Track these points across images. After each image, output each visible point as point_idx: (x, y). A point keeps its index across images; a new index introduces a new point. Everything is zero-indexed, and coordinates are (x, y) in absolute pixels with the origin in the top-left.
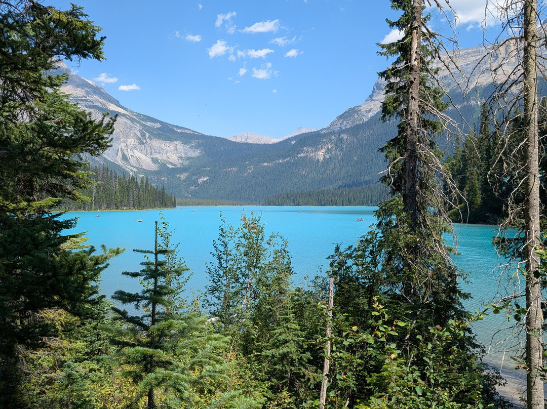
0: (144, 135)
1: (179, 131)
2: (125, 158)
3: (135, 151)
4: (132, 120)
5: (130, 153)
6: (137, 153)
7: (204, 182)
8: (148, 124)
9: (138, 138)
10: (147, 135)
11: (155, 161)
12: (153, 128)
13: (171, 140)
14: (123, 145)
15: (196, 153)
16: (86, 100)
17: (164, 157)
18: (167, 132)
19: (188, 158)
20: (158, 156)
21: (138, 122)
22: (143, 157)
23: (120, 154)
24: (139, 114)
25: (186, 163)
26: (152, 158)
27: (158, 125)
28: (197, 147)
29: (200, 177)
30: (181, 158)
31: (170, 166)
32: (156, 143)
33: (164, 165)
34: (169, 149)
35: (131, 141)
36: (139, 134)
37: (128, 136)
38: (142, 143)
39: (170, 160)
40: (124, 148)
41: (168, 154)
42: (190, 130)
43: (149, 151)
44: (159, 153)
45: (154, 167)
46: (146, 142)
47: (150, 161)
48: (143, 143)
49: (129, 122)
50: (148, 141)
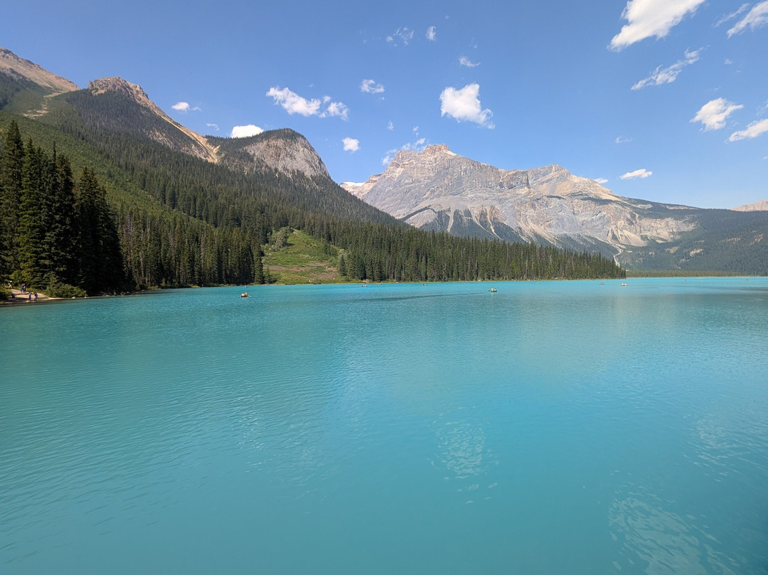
0: (633, 216)
1: (672, 208)
2: (614, 237)
3: (624, 231)
4: (623, 205)
5: (620, 233)
6: (626, 233)
7: (697, 254)
8: (639, 206)
9: (628, 220)
10: (637, 215)
11: (644, 238)
12: (643, 210)
13: (662, 217)
14: (613, 227)
15: (691, 227)
16: (582, 195)
17: (654, 234)
18: (658, 211)
19: (680, 233)
20: (648, 234)
21: (629, 206)
22: (633, 235)
23: (610, 234)
24: (630, 199)
25: (678, 237)
26: (642, 236)
27: (650, 206)
28: (690, 222)
29: (691, 251)
30: (673, 233)
31: (660, 242)
32: (646, 222)
33: (654, 241)
34: (659, 226)
35: (621, 223)
36: (629, 216)
37: (618, 219)
38: (631, 223)
39: (660, 236)
40: (614, 229)
41: (658, 231)
42: (684, 206)
43: (638, 230)
44: (649, 231)
45: (643, 243)
46: (636, 222)
47: (639, 238)
48: (633, 224)
49: (620, 207)
50: (638, 221)
